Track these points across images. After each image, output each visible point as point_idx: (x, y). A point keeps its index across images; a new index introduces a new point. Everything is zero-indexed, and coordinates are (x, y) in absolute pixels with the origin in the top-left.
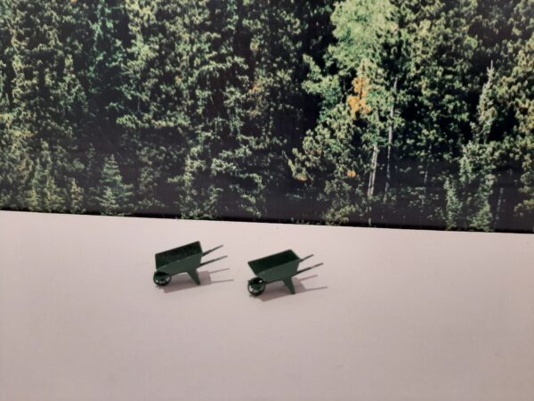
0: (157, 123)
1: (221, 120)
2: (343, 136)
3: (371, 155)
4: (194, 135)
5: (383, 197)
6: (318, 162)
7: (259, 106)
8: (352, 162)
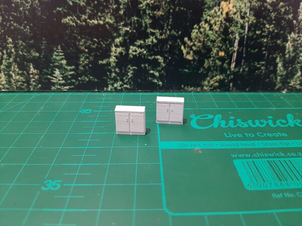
0: (91, 22)
1: (136, 19)
2: (217, 29)
3: (235, 41)
4: (117, 30)
5: (240, 69)
6: (201, 47)
7: (163, 9)
8: (222, 46)
